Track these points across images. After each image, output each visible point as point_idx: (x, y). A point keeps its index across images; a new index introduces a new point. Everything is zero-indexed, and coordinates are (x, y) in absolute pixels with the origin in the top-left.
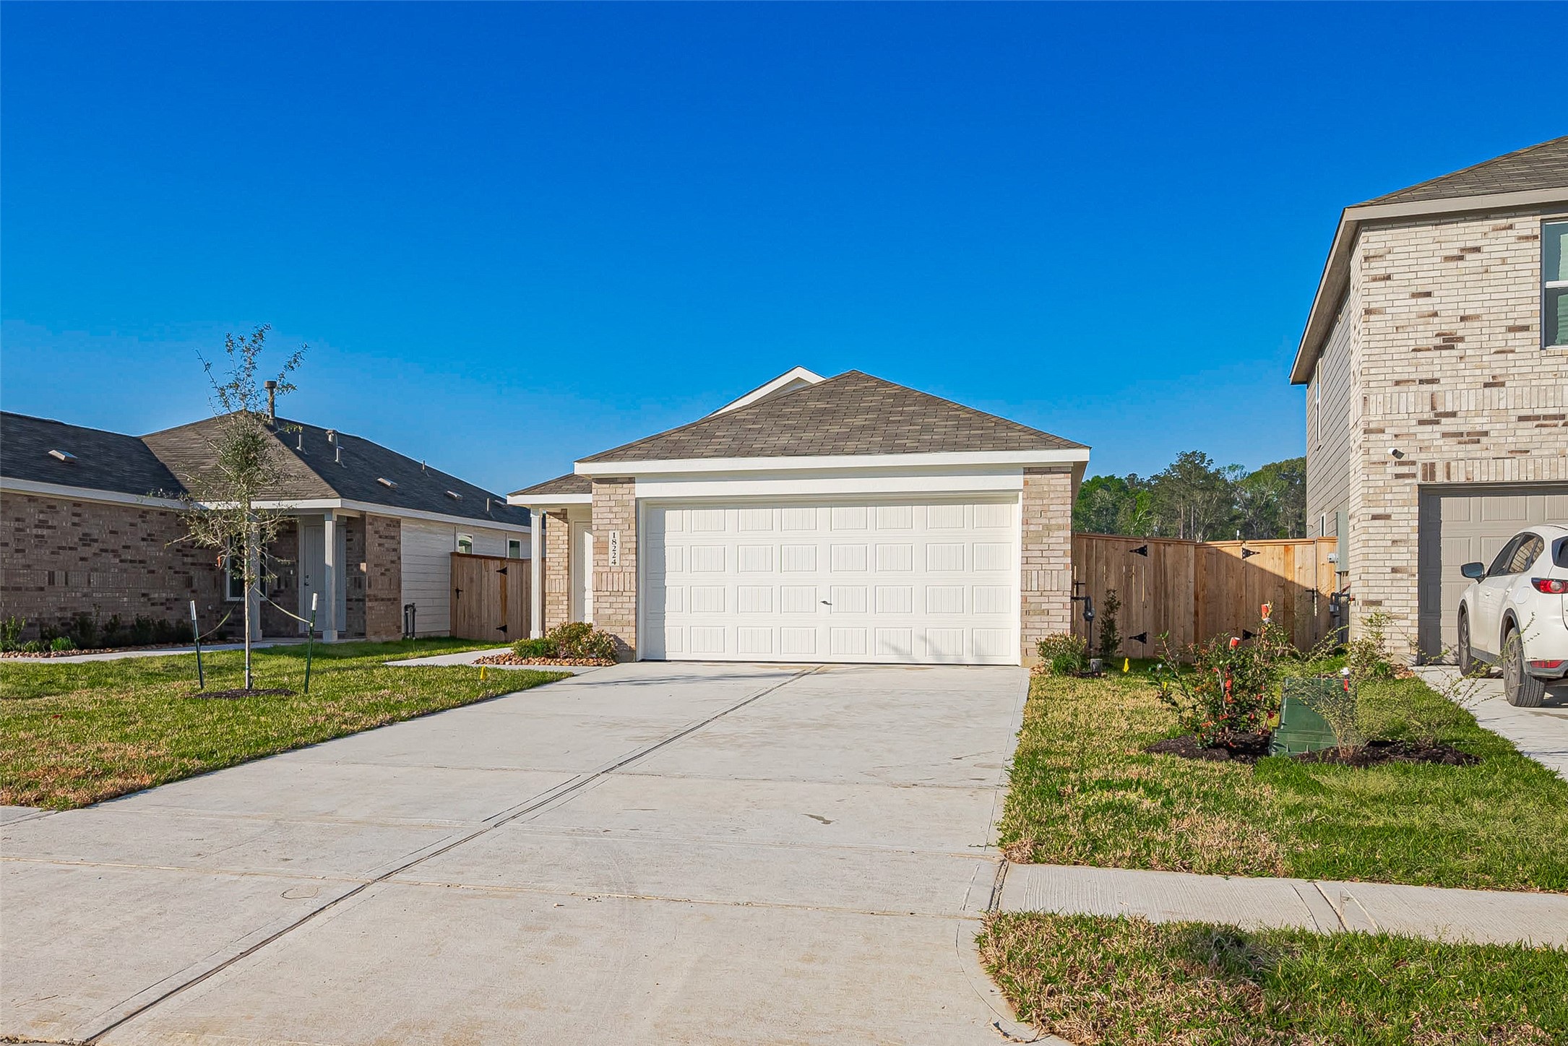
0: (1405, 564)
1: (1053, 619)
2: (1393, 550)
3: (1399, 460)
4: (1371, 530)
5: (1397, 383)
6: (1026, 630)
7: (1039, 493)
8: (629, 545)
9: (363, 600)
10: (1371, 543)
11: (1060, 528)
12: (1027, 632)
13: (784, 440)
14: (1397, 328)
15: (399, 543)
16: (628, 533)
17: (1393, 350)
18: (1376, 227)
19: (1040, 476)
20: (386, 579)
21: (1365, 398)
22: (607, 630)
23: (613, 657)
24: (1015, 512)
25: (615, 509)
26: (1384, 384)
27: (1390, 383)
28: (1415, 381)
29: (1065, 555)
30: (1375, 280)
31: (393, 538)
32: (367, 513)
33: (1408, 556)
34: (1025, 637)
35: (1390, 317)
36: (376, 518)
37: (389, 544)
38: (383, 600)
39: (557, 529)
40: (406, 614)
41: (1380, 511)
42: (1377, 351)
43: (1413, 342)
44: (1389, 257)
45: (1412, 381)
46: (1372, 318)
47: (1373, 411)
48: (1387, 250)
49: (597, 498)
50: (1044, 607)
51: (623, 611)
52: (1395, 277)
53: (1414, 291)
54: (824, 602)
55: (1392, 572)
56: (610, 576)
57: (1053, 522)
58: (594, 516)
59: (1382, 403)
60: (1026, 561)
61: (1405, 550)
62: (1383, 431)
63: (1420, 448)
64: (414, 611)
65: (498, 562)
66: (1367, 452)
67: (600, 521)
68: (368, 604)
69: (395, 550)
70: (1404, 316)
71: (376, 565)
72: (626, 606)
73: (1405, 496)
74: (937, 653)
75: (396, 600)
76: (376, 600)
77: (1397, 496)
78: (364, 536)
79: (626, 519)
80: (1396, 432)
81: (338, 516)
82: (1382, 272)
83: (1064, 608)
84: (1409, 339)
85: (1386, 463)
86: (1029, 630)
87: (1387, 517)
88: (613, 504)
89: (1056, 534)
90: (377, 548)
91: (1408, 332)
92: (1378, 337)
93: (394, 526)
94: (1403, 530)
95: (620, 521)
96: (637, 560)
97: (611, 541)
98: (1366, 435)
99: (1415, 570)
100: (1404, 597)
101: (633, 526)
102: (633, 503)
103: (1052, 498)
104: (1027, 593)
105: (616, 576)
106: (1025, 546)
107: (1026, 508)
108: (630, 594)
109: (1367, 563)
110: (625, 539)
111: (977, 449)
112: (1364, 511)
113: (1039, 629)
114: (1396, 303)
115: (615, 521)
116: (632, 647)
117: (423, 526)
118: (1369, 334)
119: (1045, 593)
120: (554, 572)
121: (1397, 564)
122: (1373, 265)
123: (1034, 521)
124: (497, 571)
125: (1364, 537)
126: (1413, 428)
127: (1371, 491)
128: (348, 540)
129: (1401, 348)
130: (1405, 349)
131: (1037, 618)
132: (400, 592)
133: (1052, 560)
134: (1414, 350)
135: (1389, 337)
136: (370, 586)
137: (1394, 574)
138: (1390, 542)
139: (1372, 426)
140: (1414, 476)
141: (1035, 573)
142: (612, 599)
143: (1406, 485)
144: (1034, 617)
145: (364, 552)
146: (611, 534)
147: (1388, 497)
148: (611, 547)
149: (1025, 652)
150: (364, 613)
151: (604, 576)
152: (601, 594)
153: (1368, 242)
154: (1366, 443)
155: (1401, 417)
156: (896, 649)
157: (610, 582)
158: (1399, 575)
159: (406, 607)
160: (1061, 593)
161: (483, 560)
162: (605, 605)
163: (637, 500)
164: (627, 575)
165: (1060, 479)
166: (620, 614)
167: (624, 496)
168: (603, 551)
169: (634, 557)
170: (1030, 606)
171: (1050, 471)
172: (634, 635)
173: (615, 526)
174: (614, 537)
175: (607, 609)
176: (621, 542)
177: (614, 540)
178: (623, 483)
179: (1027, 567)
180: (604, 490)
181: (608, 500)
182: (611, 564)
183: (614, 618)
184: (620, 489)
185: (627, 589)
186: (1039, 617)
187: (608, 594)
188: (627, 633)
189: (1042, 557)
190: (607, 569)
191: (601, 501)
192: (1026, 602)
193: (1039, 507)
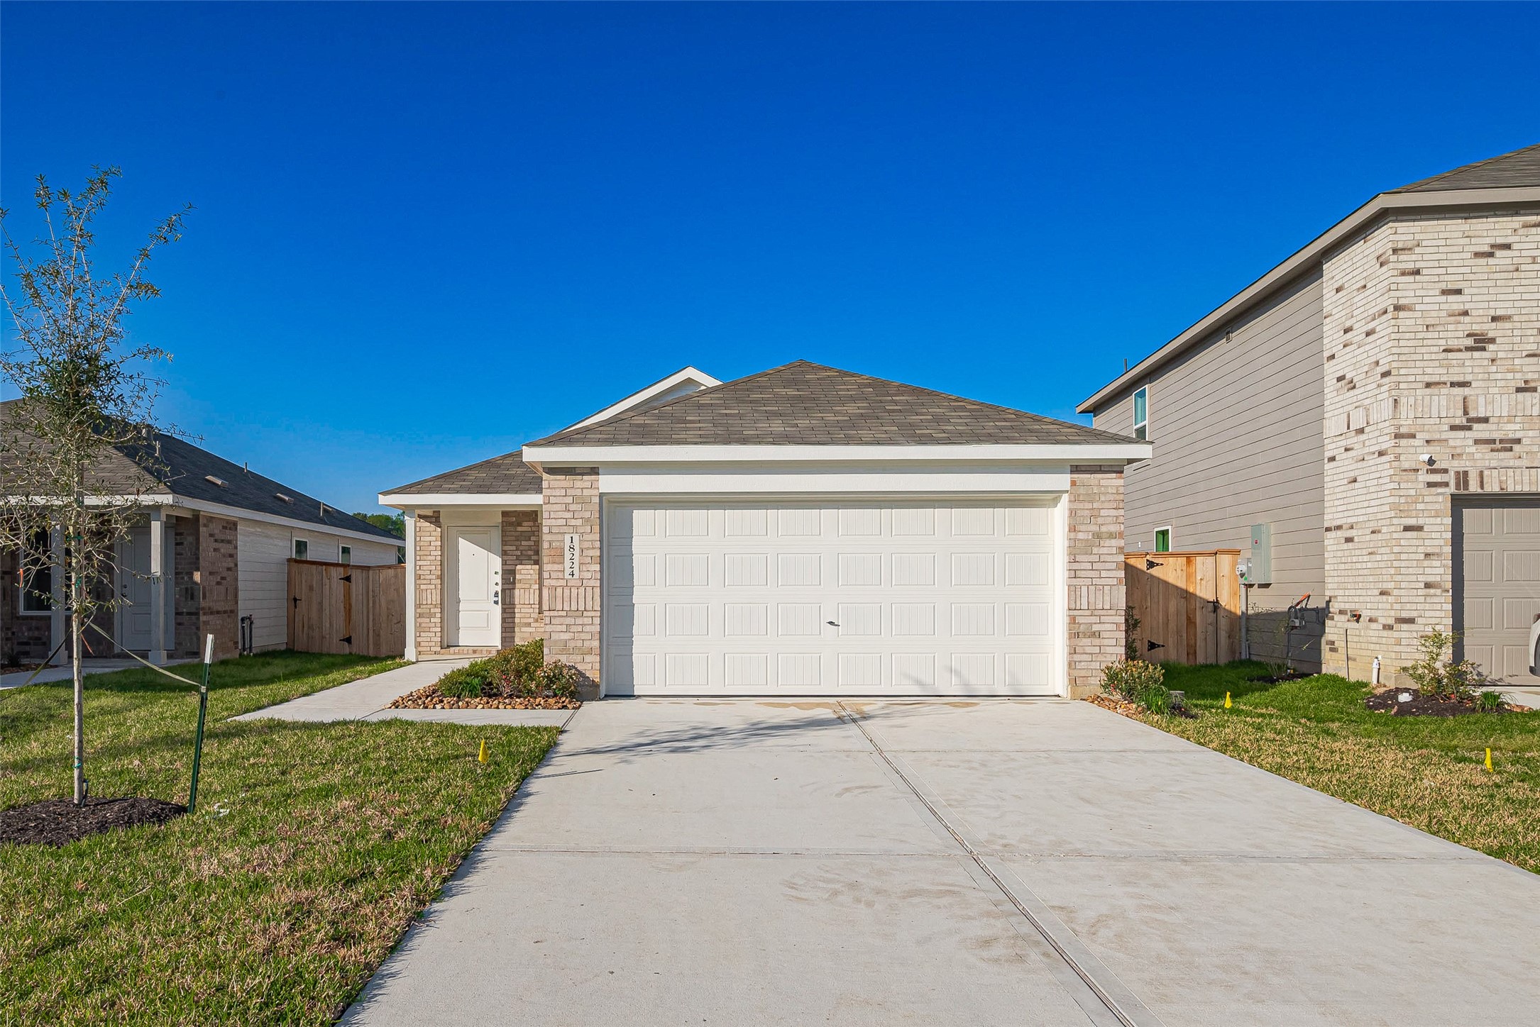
0: (1438, 578)
1: (1106, 642)
2: (1426, 563)
3: (1431, 467)
4: (1403, 542)
5: (1428, 385)
6: (1075, 656)
7: (1089, 495)
8: (591, 553)
9: (197, 614)
10: (1404, 557)
11: (1111, 536)
12: (1076, 657)
13: (777, 426)
14: (1427, 326)
15: (236, 548)
16: (590, 537)
17: (1424, 350)
18: (1405, 218)
19: (1088, 476)
20: (222, 589)
21: (1395, 400)
22: (564, 660)
23: (573, 695)
24: (1058, 515)
25: (573, 507)
26: (1413, 386)
27: (1420, 385)
28: (1446, 384)
29: (1118, 569)
30: (1403, 274)
31: (229, 542)
32: (201, 513)
33: (1441, 571)
34: (1073, 664)
35: (1419, 314)
36: (211, 519)
37: (224, 549)
38: (218, 612)
39: (433, 534)
40: (243, 627)
41: (1412, 522)
42: (1406, 350)
43: (1443, 342)
44: (1417, 250)
45: (1443, 383)
46: (1402, 314)
47: (1404, 415)
48: (1416, 243)
49: (549, 495)
50: (1095, 628)
51: (583, 636)
52: (1424, 272)
53: (1444, 287)
54: (831, 623)
55: (1425, 587)
56: (567, 591)
57: (1104, 529)
58: (545, 517)
59: (1413, 406)
60: (1074, 574)
61: (1437, 563)
62: (1413, 436)
63: (1452, 455)
64: (251, 623)
65: (341, 569)
66: (1397, 458)
67: (553, 522)
68: (203, 618)
69: (231, 556)
70: (1434, 314)
71: (211, 573)
72: (587, 628)
73: (1437, 506)
74: (964, 683)
75: (233, 612)
76: (212, 613)
77: (1429, 507)
78: (198, 539)
79: (588, 520)
80: (1428, 438)
81: (167, 515)
82: (1411, 266)
83: (1118, 630)
84: (1439, 338)
85: (1418, 470)
86: (1079, 656)
87: (1419, 528)
88: (569, 500)
89: (1108, 542)
90: (211, 553)
91: (1439, 332)
92: (1407, 336)
93: (230, 529)
94: (1436, 542)
95: (579, 522)
96: (601, 571)
97: (567, 548)
98: (1397, 441)
99: (1449, 585)
100: (1438, 614)
101: (597, 528)
102: (596, 500)
103: (1103, 502)
104: (1076, 613)
105: (574, 591)
106: (1072, 557)
107: (1074, 512)
108: (593, 614)
109: (1399, 578)
110: (586, 545)
111: (1022, 441)
112: (1395, 521)
113: (1090, 654)
114: (1426, 300)
115: (573, 522)
116: (596, 680)
117: (260, 530)
118: (1398, 332)
119: (1096, 613)
120: (425, 582)
121: (1430, 579)
122: (1402, 258)
123: (1083, 528)
124: (340, 579)
125: (1396, 549)
126: (1445, 433)
127: (1403, 500)
128: (177, 544)
129: (1432, 347)
130: (1435, 349)
131: (1087, 641)
132: (237, 603)
133: (1104, 574)
134: (1444, 351)
135: (1420, 336)
136: (204, 597)
137: (1428, 590)
138: (1423, 555)
139: (1403, 430)
140: (1446, 484)
141: (1084, 589)
142: (569, 621)
143: (1438, 494)
144: (1084, 640)
145: (198, 559)
146: (567, 538)
147: (1420, 506)
148: (568, 555)
149: (1073, 682)
150: (198, 628)
151: (559, 590)
152: (555, 613)
153: (1396, 233)
154: (1396, 448)
155: (1432, 421)
156: (916, 681)
157: (566, 599)
158: (1432, 591)
159: (243, 620)
160: (1113, 612)
161: (324, 567)
162: (559, 628)
163: (601, 495)
164: (589, 590)
165: (1112, 479)
166: (580, 639)
167: (584, 490)
168: (557, 559)
169: (597, 567)
170: (1079, 627)
171: (1101, 470)
172: (597, 666)
173: (572, 527)
174: (572, 542)
175: (562, 634)
176: (580, 548)
177: (572, 546)
178: (582, 474)
179: (1075, 581)
180: (558, 482)
181: (563, 496)
182: (567, 576)
183: (571, 644)
184: (579, 482)
185: (589, 607)
186: (1089, 640)
187: (564, 613)
188: (589, 663)
189: (1092, 570)
190: (563, 583)
191: (555, 496)
192: (1075, 623)
193: (1088, 511)
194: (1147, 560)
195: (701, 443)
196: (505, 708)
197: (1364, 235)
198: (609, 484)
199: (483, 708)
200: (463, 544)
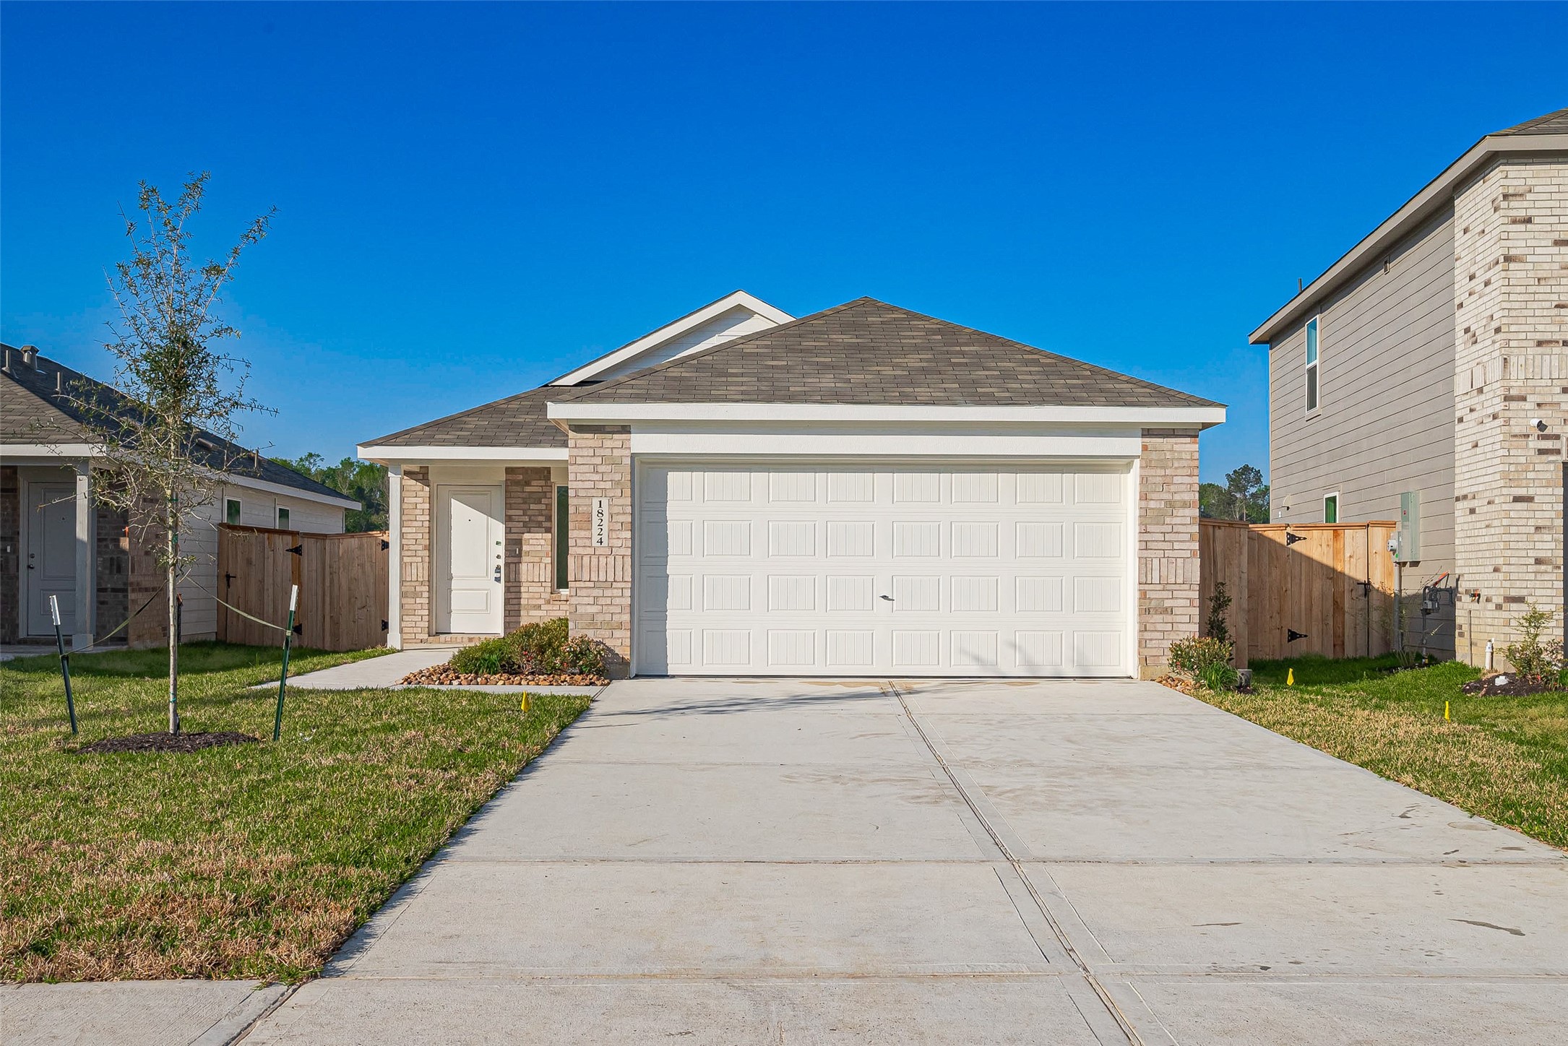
0: (1549, 554)
1: (1178, 619)
2: (1537, 537)
3: (1542, 433)
4: (1512, 514)
5: (1540, 343)
6: (1145, 633)
7: (1162, 460)
8: (621, 519)
9: (125, 591)
10: (1513, 530)
11: (1185, 505)
12: (1147, 635)
13: (827, 381)
14: (1539, 280)
16: (621, 501)
17: (1535, 305)
18: (1516, 161)
19: (1161, 440)
20: (151, 561)
21: (1505, 359)
22: (591, 634)
23: (600, 673)
24: (1130, 482)
25: (601, 469)
26: (1524, 344)
27: (1532, 343)
28: (1558, 342)
29: (1192, 540)
30: (1514, 222)
33: (1553, 545)
34: (1144, 642)
35: (1530, 266)
38: (146, 589)
39: (419, 495)
41: (1522, 492)
42: (1516, 305)
43: (1555, 297)
44: (1529, 196)
45: (1554, 341)
46: (1512, 266)
47: (1514, 376)
48: (1527, 188)
49: (575, 452)
50: (1168, 604)
51: (612, 609)
52: (1536, 220)
53: (1557, 237)
54: (885, 597)
55: (1536, 563)
56: (594, 560)
57: (1177, 497)
58: (571, 477)
59: (1523, 366)
60: (1145, 546)
61: (1549, 538)
62: (1524, 399)
63: (1565, 420)
65: (289, 538)
66: (1507, 423)
67: (580, 485)
68: (131, 596)
70: (1546, 266)
71: (139, 541)
72: (617, 601)
73: (1548, 475)
74: (1028, 663)
76: (140, 590)
77: (1541, 476)
79: (618, 482)
80: (1539, 401)
81: (95, 468)
82: (1522, 213)
83: (1191, 605)
84: (1552, 293)
85: (1528, 436)
86: (1149, 633)
87: (1529, 499)
88: (598, 460)
89: (1181, 512)
91: (1551, 285)
92: (1518, 289)
94: (1547, 515)
95: (608, 485)
96: (633, 538)
97: (595, 513)
98: (1507, 403)
99: (1561, 562)
100: (1548, 592)
101: (628, 492)
102: (628, 461)
103: (1176, 468)
104: (1146, 587)
105: (603, 560)
106: (1143, 527)
107: (1145, 479)
108: (623, 585)
109: (1508, 553)
110: (616, 510)
111: (1088, 403)
112: (1505, 491)
113: (1161, 631)
114: (1538, 251)
115: (602, 485)
116: (626, 657)
118: (1508, 285)
119: (1168, 587)
120: (409, 553)
121: (1541, 554)
122: (1512, 204)
123: (1154, 496)
124: (287, 550)
125: (1505, 522)
126: (1557, 396)
127: (1512, 468)
129: (1543, 303)
130: (1547, 305)
131: (1158, 618)
133: (1176, 546)
134: (1557, 306)
135: (1531, 289)
136: (133, 571)
137: (1538, 566)
138: (1533, 528)
139: (1513, 392)
140: (1558, 452)
141: (1156, 562)
142: (598, 592)
143: (1550, 462)
144: (1155, 616)
145: (126, 523)
146: (595, 502)
147: (1530, 475)
148: (596, 521)
149: (1144, 661)
150: (126, 609)
151: (586, 560)
152: (582, 584)
153: (1506, 177)
154: (1505, 411)
155: (1543, 383)
156: (978, 659)
157: (594, 569)
158: (1543, 568)
160: (1186, 587)
161: (266, 534)
162: (586, 600)
163: (633, 456)
164: (619, 559)
165: (1185, 443)
166: (609, 613)
167: (614, 450)
168: (585, 525)
169: (628, 535)
170: (1150, 603)
171: (1174, 435)
172: (628, 642)
173: (600, 491)
174: (600, 507)
175: (588, 607)
176: (610, 513)
177: (600, 511)
178: (613, 433)
179: (1146, 553)
180: (587, 441)
181: (592, 456)
182: (595, 544)
183: (599, 618)
184: (609, 442)
185: (619, 578)
186: (1161, 616)
187: (591, 584)
188: (618, 638)
189: (1164, 541)
190: (591, 551)
191: (581, 456)
192: (1145, 598)
193: (1161, 479)
194: (1288, 534)
195: (742, 401)
196: (528, 684)
197: (1483, 175)
198: (642, 443)
199: (504, 684)
200: (457, 508)
